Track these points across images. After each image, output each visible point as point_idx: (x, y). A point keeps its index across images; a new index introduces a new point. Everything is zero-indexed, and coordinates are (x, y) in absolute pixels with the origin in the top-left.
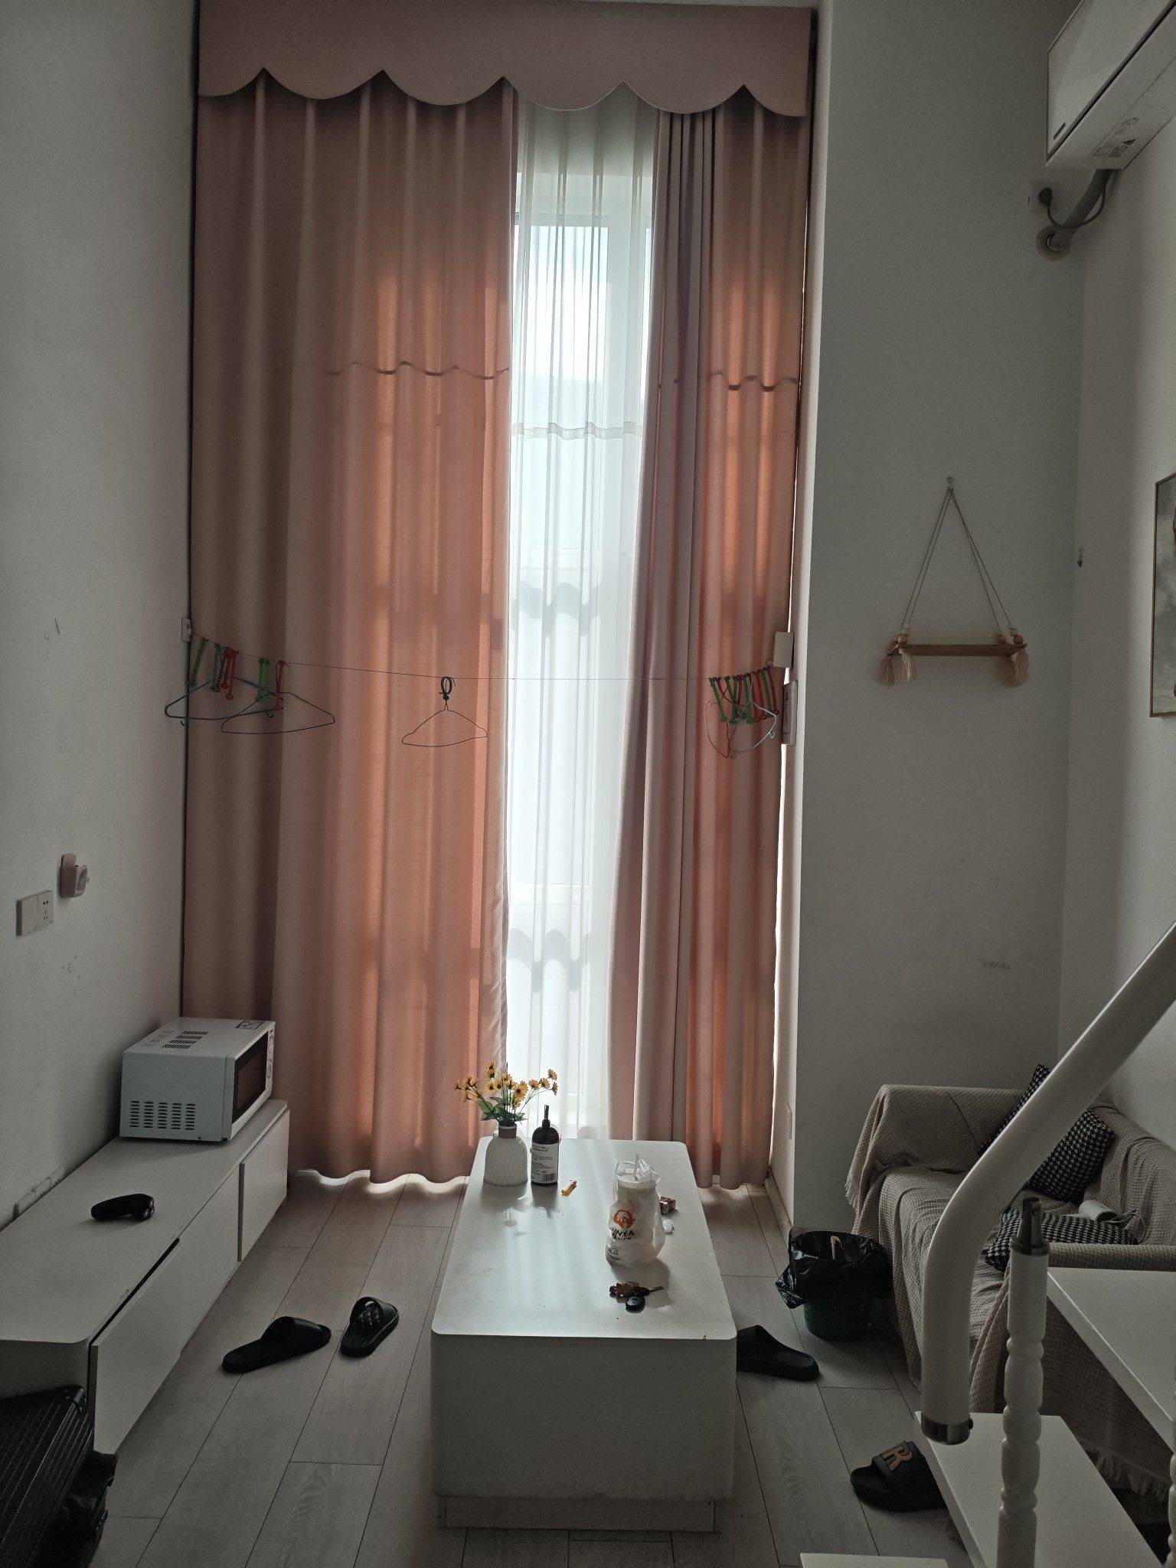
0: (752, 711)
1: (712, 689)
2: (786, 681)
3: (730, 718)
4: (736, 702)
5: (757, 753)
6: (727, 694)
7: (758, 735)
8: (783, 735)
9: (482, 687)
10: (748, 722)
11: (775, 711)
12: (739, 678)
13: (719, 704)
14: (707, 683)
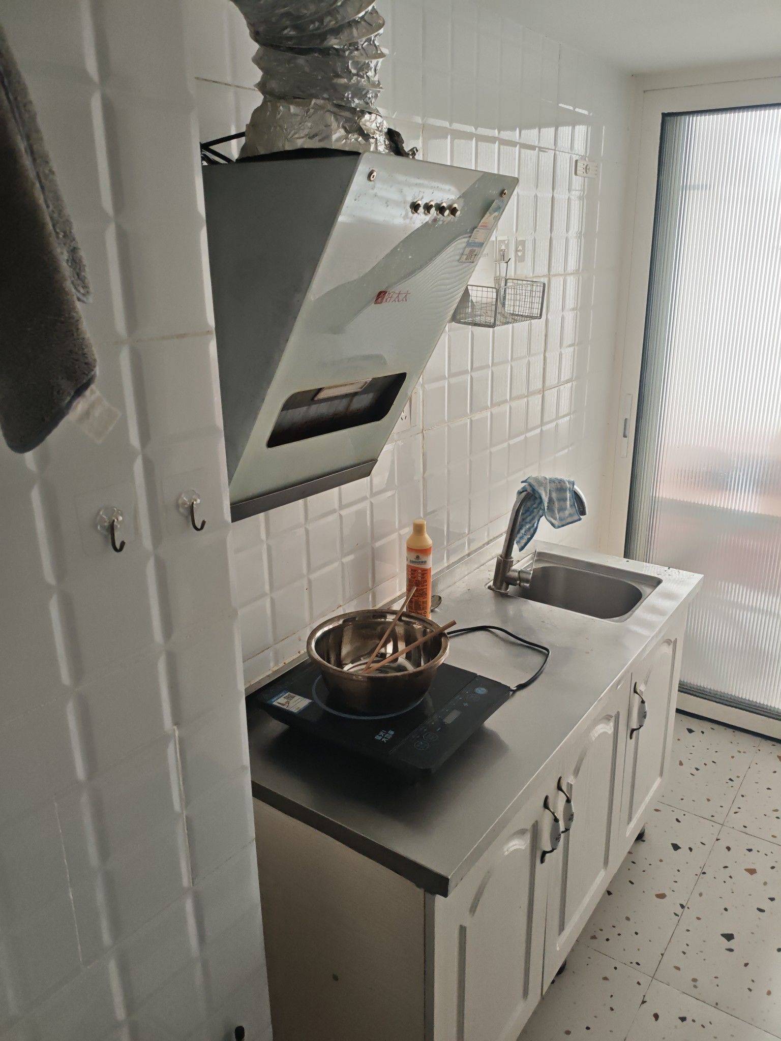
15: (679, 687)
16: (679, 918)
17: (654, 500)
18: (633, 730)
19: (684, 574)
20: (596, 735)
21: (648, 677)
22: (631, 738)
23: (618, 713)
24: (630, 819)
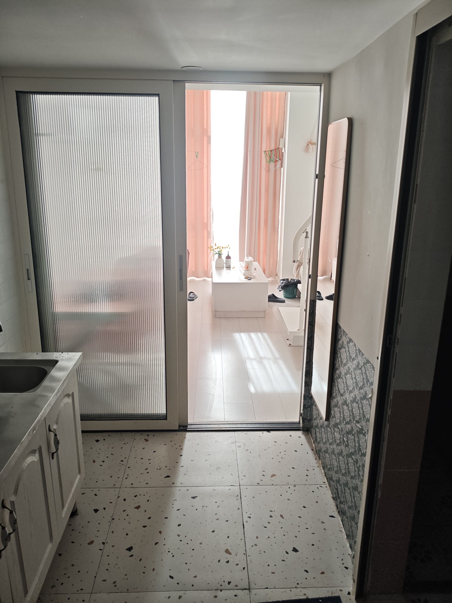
0: (274, 160)
1: (264, 154)
2: (283, 151)
3: (268, 161)
4: (270, 157)
5: (275, 171)
6: (268, 155)
7: (276, 166)
8: (282, 166)
9: (205, 154)
10: (273, 162)
11: (280, 160)
12: (271, 151)
13: (266, 158)
14: (263, 152)
15: (81, 418)
16: (102, 551)
17: (53, 314)
18: (53, 454)
19: (71, 354)
20: (26, 465)
21: (58, 419)
22: (53, 458)
23: (40, 447)
24: (63, 506)
